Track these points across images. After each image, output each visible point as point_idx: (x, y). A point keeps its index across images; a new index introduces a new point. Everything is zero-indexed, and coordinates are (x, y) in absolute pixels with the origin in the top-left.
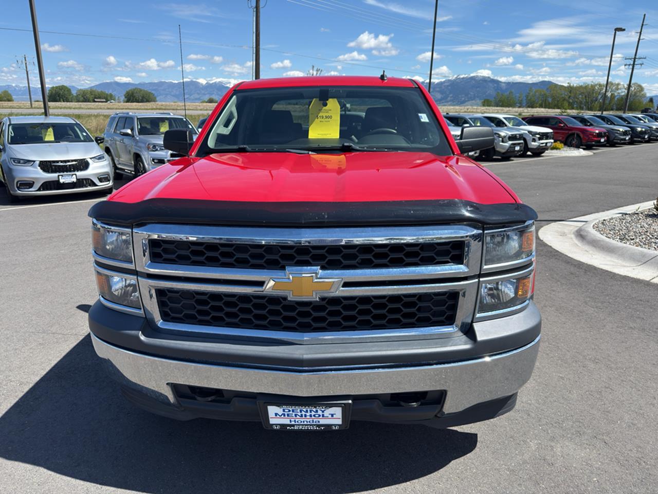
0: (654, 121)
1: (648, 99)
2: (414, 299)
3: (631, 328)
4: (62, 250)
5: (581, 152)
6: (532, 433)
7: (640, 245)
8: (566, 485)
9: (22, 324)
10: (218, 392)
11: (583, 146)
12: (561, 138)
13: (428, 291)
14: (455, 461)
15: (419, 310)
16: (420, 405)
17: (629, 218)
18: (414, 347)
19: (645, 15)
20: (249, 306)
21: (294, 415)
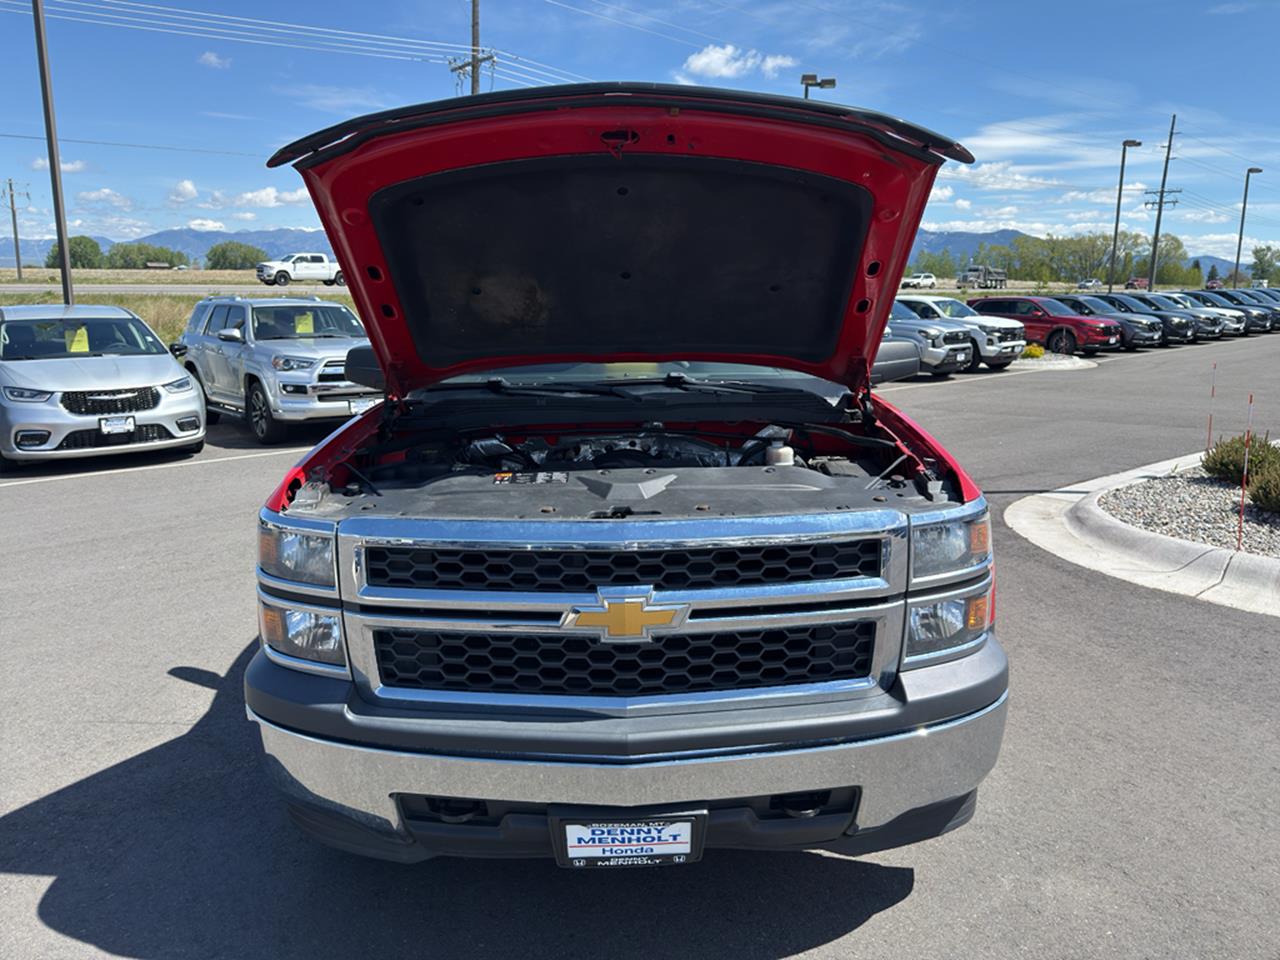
0: (1201, 304)
1: (1191, 263)
2: (805, 636)
3: (1166, 679)
4: (121, 565)
5: (1076, 363)
6: (1004, 862)
7: (1179, 534)
8: (1063, 943)
9: (67, 707)
10: (478, 807)
11: (1077, 350)
12: (1038, 337)
13: (826, 622)
14: (878, 914)
15: (813, 653)
16: (818, 815)
17: (1159, 485)
18: (808, 716)
19: (1174, 117)
20: (534, 654)
21: (610, 840)
